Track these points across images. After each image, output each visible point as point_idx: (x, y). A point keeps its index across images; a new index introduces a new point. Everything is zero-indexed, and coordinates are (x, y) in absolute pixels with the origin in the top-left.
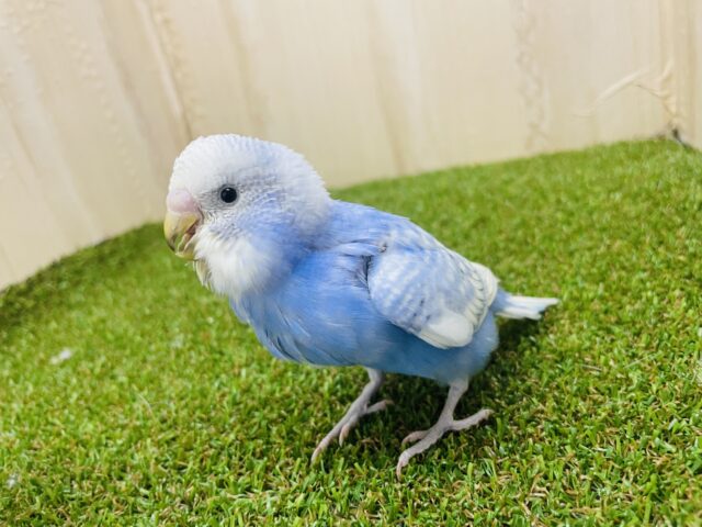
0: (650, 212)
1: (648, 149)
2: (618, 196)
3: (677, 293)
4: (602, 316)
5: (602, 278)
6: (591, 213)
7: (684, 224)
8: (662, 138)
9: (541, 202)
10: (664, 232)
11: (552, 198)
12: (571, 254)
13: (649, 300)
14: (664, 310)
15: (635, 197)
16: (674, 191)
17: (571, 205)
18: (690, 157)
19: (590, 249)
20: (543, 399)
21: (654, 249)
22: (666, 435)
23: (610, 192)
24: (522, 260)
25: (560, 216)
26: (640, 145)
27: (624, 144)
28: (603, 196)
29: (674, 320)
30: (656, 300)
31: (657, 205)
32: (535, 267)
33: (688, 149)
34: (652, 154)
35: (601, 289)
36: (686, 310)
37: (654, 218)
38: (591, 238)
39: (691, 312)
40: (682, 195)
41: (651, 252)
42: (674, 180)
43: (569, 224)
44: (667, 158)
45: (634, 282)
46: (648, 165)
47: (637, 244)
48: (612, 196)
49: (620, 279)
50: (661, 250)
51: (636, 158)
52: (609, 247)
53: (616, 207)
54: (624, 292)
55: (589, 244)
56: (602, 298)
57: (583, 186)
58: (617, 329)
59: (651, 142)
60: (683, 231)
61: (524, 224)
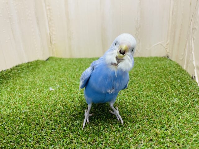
0: (163, 72)
1: (162, 59)
2: (156, 68)
3: (169, 87)
4: (155, 90)
5: (155, 83)
6: (151, 71)
7: (170, 75)
8: (165, 57)
9: (140, 67)
10: (166, 76)
11: (142, 66)
12: (147, 78)
13: (164, 88)
14: (167, 90)
15: (160, 68)
16: (168, 68)
17: (146, 68)
18: (171, 62)
19: (151, 78)
20: (145, 102)
21: (164, 79)
22: (169, 109)
23: (154, 67)
24: (137, 78)
25: (144, 70)
26: (160, 58)
27: (156, 57)
28: (153, 68)
29: (169, 92)
30: (165, 88)
31: (164, 71)
32: (140, 80)
33: (171, 60)
34: (163, 60)
35: (154, 85)
36: (172, 90)
37: (164, 73)
38: (151, 75)
39: (173, 90)
40: (170, 69)
41: (164, 80)
42: (168, 66)
43: (146, 72)
44: (166, 62)
45: (161, 84)
46: (162, 63)
47: (161, 78)
48: (155, 68)
49: (158, 84)
50: (166, 79)
51: (159, 61)
52: (155, 77)
53: (156, 70)
54: (159, 86)
55: (151, 76)
56: (155, 87)
57: (148, 65)
58: (158, 92)
59: (162, 58)
60: (170, 76)
61: (136, 71)
